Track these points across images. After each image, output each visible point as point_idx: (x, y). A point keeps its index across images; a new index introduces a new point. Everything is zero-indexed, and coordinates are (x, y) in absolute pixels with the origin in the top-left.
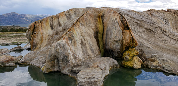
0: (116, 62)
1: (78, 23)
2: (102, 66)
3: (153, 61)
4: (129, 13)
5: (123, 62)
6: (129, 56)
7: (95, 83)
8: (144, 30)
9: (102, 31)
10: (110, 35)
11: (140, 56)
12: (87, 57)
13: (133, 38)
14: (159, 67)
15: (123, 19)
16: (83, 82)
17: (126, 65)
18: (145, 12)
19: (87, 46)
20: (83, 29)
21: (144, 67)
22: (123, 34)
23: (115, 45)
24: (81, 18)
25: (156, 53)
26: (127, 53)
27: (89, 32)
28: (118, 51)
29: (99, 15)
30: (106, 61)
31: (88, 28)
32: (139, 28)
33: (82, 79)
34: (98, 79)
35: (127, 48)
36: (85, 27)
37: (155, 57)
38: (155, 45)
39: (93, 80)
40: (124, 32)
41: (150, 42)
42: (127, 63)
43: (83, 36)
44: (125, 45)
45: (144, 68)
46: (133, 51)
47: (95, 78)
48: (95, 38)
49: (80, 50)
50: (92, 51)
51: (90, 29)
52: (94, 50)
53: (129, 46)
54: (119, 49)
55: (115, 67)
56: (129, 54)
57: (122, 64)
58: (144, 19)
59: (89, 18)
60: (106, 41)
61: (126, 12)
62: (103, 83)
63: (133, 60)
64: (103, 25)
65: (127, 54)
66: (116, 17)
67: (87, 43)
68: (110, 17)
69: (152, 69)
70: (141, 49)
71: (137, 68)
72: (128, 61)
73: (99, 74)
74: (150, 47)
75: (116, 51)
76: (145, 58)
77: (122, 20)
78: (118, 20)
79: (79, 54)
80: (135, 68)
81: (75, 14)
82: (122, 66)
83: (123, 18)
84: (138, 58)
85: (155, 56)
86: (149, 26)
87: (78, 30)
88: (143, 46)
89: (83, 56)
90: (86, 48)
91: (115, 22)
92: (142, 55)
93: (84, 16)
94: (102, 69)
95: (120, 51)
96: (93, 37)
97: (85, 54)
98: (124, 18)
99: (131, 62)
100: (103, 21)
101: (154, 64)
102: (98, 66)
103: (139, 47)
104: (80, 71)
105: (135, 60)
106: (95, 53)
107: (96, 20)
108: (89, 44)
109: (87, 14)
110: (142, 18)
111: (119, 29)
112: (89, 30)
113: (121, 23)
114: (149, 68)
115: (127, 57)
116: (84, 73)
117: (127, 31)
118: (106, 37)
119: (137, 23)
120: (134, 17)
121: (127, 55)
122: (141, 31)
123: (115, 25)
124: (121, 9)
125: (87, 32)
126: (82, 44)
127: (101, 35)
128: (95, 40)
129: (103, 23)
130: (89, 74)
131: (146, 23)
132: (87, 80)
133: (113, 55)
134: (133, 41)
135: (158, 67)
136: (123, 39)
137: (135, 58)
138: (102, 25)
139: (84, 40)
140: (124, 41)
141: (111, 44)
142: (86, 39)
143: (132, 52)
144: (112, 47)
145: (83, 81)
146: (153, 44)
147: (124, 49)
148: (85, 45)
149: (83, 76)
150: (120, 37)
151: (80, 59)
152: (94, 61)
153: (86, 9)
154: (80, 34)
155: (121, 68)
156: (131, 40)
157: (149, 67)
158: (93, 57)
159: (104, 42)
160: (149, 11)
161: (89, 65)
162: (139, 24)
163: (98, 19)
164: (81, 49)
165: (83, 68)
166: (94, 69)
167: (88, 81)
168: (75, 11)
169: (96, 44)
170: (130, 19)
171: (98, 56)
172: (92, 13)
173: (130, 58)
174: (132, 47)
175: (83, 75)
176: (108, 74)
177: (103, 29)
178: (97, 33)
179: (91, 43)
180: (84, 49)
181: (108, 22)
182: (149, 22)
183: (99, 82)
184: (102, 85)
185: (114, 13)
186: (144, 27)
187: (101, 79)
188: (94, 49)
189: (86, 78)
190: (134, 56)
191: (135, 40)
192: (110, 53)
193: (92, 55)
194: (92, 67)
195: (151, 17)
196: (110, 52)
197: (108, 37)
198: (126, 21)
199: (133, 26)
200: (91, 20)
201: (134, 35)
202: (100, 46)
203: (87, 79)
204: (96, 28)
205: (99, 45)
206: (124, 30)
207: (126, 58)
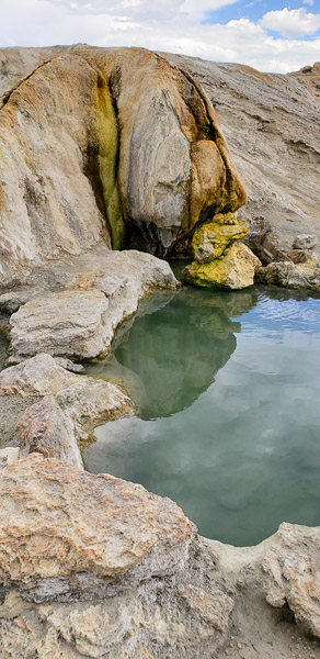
0: (165, 267)
1: (8, 107)
2: (112, 283)
3: (301, 259)
4: (227, 78)
5: (191, 269)
6: (213, 243)
7: (78, 344)
8: (282, 145)
9: (114, 144)
10: (145, 159)
11: (257, 244)
12: (56, 252)
13: (228, 172)
14: (316, 281)
15: (192, 93)
16: (29, 343)
17: (202, 277)
18: (293, 75)
19: (54, 206)
20: (33, 134)
21: (266, 284)
22: (191, 157)
23: (161, 203)
24: (23, 89)
25: (313, 230)
26: (207, 231)
27: (59, 147)
28: (173, 226)
29: (99, 77)
30: (130, 266)
31: (54, 133)
32: (263, 138)
33: (29, 331)
34: (90, 328)
35: (208, 214)
36: (41, 127)
37: (308, 246)
38: (314, 203)
39: (68, 333)
40: (198, 150)
41: (298, 191)
42: (205, 269)
43: (31, 166)
44: (198, 200)
45: (266, 287)
46: (228, 224)
47: (77, 325)
48: (86, 174)
49: (21, 225)
50: (75, 226)
51: (65, 135)
52: (85, 226)
53: (215, 206)
54: (179, 219)
55: (164, 288)
56: (215, 238)
57: (187, 273)
58: (282, 103)
59: (55, 87)
60: (130, 187)
61: (218, 70)
62: (108, 343)
63: (228, 258)
64: (118, 121)
65: (205, 235)
66: (165, 86)
67: (52, 194)
68: (143, 87)
69: (291, 287)
70: (262, 219)
71: (240, 286)
72: (207, 262)
73: (94, 313)
74: (297, 210)
75: (168, 225)
76: (272, 249)
77: (189, 96)
78: (176, 99)
79: (18, 241)
80: (233, 287)
81: (5, 73)
82: (189, 283)
83: (195, 89)
84: (247, 249)
85: (309, 242)
86: (301, 130)
87: (11, 139)
88: (267, 204)
89: (39, 249)
90: (50, 215)
91: (162, 105)
92: (263, 239)
93: (35, 77)
94: (110, 293)
95: (180, 227)
96: (79, 169)
97: (47, 240)
98: (199, 91)
99: (221, 264)
100: (115, 104)
101: (301, 270)
102: (93, 286)
103: (256, 208)
104: (23, 304)
105: (236, 259)
106: (86, 236)
107: (87, 96)
108: (63, 199)
109: (46, 72)
110: (276, 98)
111: (179, 135)
112: (59, 139)
113: (186, 111)
114: (283, 286)
115: (207, 247)
116: (38, 311)
117: (207, 145)
118: (130, 171)
119: (258, 118)
120: (247, 93)
121: (206, 240)
122: (268, 150)
123: (163, 118)
124: (199, 59)
125: (50, 149)
126: (31, 197)
127: (112, 163)
128: (84, 184)
129: (116, 111)
130: (57, 313)
131: (291, 116)
132: (47, 334)
133: (160, 242)
134: (228, 185)
135: (312, 278)
136: (191, 176)
137: (234, 250)
138: (113, 119)
139: (40, 181)
140: (196, 184)
141: (147, 199)
142: (49, 179)
143: (224, 227)
144: (151, 212)
145: (30, 337)
146: (308, 199)
147: (197, 219)
148: (43, 203)
149: (32, 322)
150: (179, 169)
151: (26, 260)
152: (81, 266)
153: (50, 52)
154: (21, 155)
155: (185, 288)
156: (222, 182)
157: (284, 280)
158: (78, 251)
159: (123, 190)
160: (307, 71)
161: (61, 281)
162: (263, 122)
163: (95, 92)
164: (27, 218)
165: (36, 293)
166: (78, 294)
167: (51, 339)
168: (4, 60)
169: (91, 200)
170: (233, 103)
171: (99, 249)
172: (69, 67)
173: (216, 252)
174: (226, 210)
175: (32, 318)
176: (131, 312)
177: (119, 138)
178: (92, 152)
179: (70, 196)
180: (41, 221)
181: (135, 107)
182: (302, 114)
183: (92, 340)
184: (105, 349)
185: (158, 67)
186: (280, 134)
187: (104, 328)
188: (82, 221)
189: (43, 327)
190: (231, 242)
191: (236, 181)
192: (148, 237)
193: (75, 246)
194: (73, 288)
195: (314, 98)
196: (146, 230)
197: (137, 170)
198: (205, 102)
199: (241, 131)
200: (67, 96)
201: (234, 161)
202: (109, 208)
203: (47, 331)
204: (88, 132)
205: (102, 204)
206: (198, 138)
207: (201, 250)
